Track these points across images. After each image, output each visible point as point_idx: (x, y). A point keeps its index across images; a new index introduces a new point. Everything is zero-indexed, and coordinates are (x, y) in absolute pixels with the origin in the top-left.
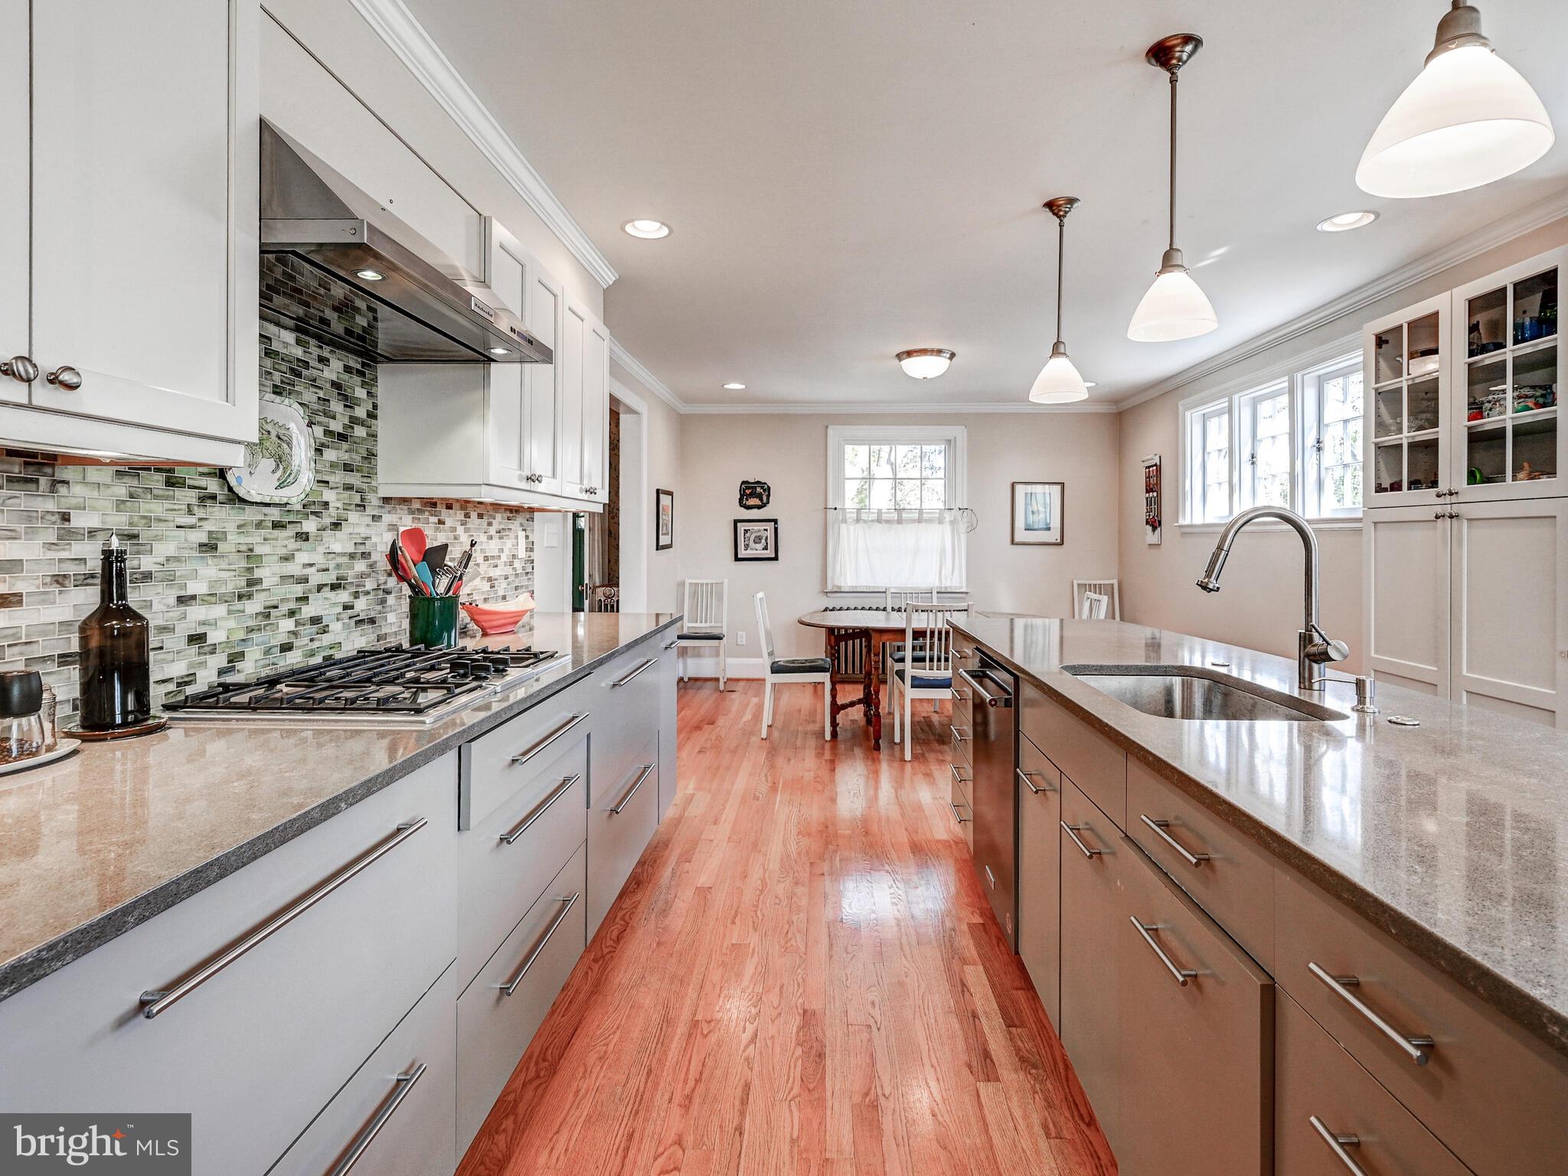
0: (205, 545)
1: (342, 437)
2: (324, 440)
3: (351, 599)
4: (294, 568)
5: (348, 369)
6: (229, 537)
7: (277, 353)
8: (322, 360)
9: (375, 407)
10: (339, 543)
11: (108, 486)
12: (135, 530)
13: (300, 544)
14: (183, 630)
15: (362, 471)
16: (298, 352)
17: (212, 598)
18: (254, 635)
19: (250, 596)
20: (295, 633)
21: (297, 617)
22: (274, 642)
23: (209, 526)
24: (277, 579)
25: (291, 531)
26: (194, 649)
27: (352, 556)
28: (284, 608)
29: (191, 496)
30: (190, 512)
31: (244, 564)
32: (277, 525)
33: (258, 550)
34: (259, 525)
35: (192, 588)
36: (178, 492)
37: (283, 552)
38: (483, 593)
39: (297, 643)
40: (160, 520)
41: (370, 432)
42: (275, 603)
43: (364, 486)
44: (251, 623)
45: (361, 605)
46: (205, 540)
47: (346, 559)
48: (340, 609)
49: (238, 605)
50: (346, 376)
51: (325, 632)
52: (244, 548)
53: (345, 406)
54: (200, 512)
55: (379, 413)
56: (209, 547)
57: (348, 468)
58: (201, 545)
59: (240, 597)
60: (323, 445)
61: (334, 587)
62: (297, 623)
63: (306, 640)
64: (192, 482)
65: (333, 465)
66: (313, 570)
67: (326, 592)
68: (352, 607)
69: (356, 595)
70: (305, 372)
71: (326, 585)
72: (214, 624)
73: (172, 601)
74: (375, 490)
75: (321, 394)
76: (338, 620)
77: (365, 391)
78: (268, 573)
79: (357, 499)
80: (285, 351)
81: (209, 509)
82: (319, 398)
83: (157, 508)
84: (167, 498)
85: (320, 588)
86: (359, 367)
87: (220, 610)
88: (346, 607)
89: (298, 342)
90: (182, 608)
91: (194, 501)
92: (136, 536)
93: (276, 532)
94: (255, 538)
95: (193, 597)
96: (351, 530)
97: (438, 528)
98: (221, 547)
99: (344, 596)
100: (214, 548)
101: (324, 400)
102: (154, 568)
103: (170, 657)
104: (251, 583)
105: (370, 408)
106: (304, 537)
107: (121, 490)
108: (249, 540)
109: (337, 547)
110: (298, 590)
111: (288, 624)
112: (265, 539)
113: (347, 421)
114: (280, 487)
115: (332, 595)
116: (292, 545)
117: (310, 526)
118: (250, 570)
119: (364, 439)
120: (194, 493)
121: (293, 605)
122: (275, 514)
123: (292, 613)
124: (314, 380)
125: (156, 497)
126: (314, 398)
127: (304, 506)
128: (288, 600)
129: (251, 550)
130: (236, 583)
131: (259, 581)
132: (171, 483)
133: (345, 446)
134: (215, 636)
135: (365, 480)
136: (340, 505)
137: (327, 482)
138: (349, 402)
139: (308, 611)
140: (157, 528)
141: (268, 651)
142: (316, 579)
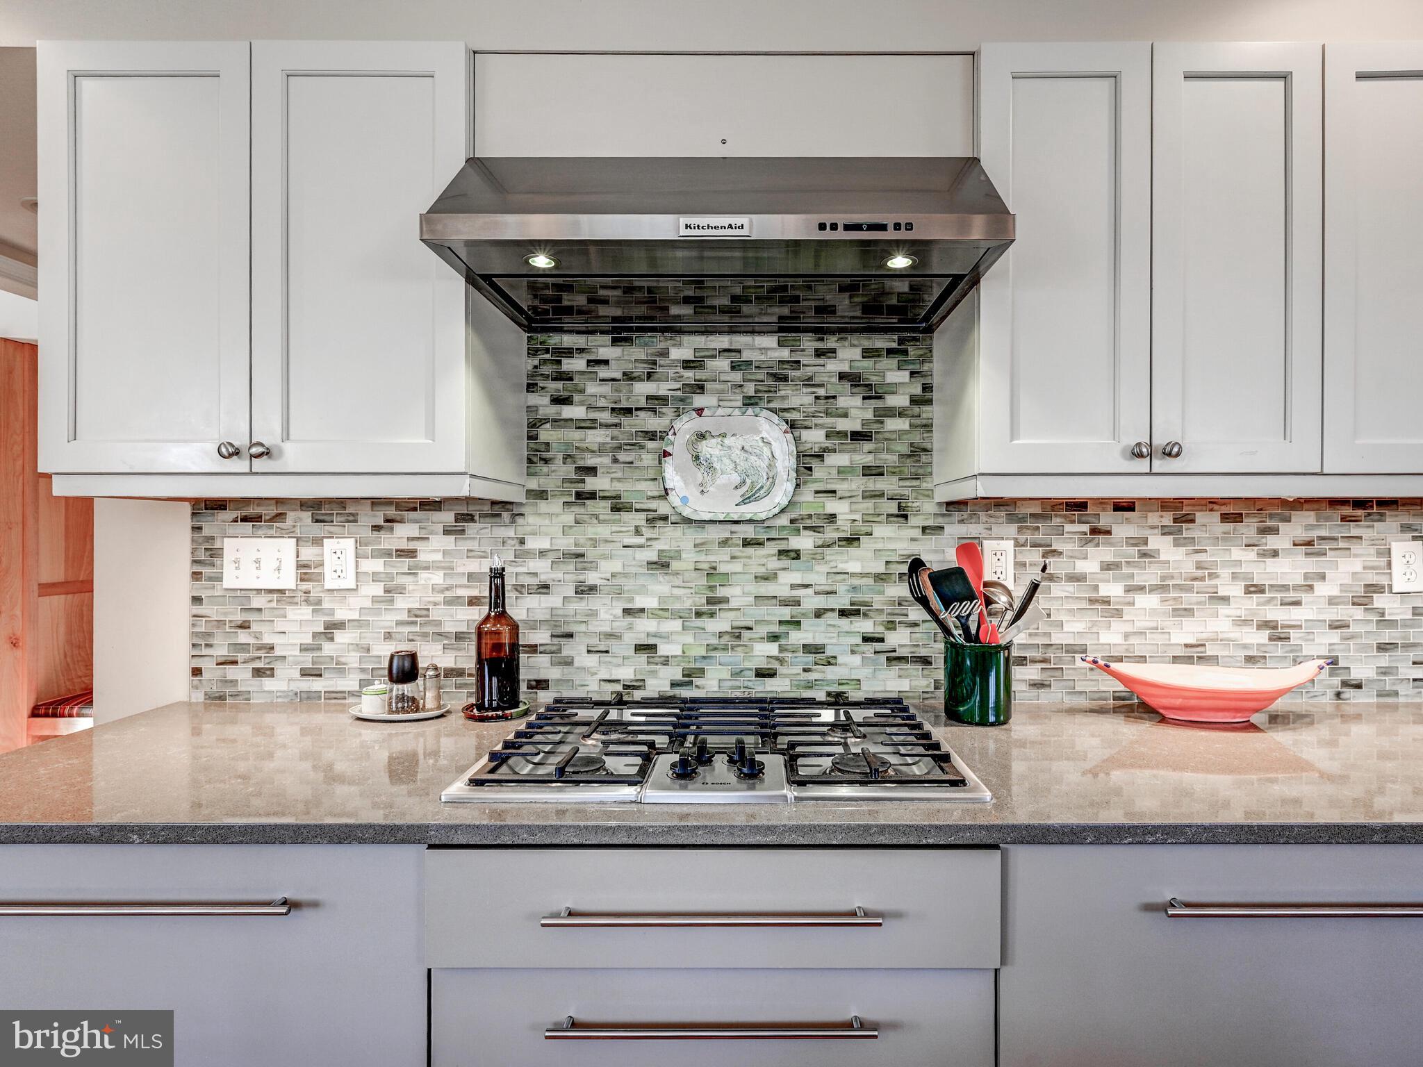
0: (655, 563)
1: (857, 436)
2: (828, 444)
3: (880, 629)
4: (780, 588)
5: (868, 353)
6: (684, 556)
7: (749, 363)
8: (819, 353)
9: (927, 388)
10: (855, 561)
11: (557, 515)
12: (580, 550)
13: (786, 562)
14: (631, 639)
15: (901, 472)
16: (785, 354)
17: (663, 612)
18: (717, 654)
19: (712, 615)
20: (781, 661)
21: (783, 642)
22: (748, 664)
23: (658, 546)
24: (752, 599)
25: (772, 548)
26: (643, 658)
27: (879, 578)
28: (763, 631)
29: (640, 519)
30: (638, 532)
31: (704, 581)
32: (747, 543)
33: (722, 568)
34: (725, 543)
35: (639, 603)
36: (625, 516)
37: (762, 570)
38: (1245, 647)
39: (781, 670)
40: (606, 541)
41: (917, 421)
42: (749, 624)
43: (907, 492)
44: (714, 641)
45: (898, 639)
46: (655, 559)
47: (871, 581)
48: (859, 640)
49: (699, 622)
50: (868, 363)
51: (829, 664)
52: (705, 566)
53: (864, 398)
54: (647, 533)
55: (936, 395)
56: (661, 565)
57: (869, 471)
58: (650, 563)
59: (699, 614)
60: (825, 450)
61: (843, 613)
62: (782, 649)
63: (799, 670)
64: (638, 506)
65: (841, 471)
66: (810, 591)
67: (832, 618)
68: (882, 640)
69: (891, 626)
70: (792, 374)
71: (832, 610)
72: (666, 637)
73: (620, 612)
74: (929, 495)
75: (821, 392)
76: (853, 652)
77: (907, 373)
78: (738, 593)
79: (892, 508)
80: (763, 358)
81: (656, 530)
82: (817, 398)
83: (603, 531)
84: (614, 521)
85: (819, 614)
86: (894, 345)
87: (676, 625)
88: (866, 639)
89: (781, 344)
90: (629, 619)
91: (644, 523)
92: (582, 555)
93: (750, 551)
94: (720, 557)
95: (642, 610)
96: (880, 546)
97: (1088, 542)
98: (675, 565)
99: (866, 626)
100: (666, 565)
101: (827, 398)
102: (598, 582)
103: (614, 660)
104: (710, 601)
105: (917, 390)
106: (797, 555)
107: (568, 518)
108: (711, 558)
109: (854, 567)
110: (786, 613)
111: (773, 648)
112: (733, 558)
113: (869, 415)
114: (746, 500)
115: (844, 623)
116: (774, 564)
117: (805, 542)
118: (712, 588)
119: (906, 432)
120: (643, 515)
121: (776, 629)
122: (749, 531)
123: (774, 637)
124: (810, 379)
125: (604, 521)
126: (811, 399)
127: (792, 521)
128: (769, 622)
129: (715, 569)
130: (691, 600)
131: (725, 600)
132: (616, 509)
133: (867, 446)
134: (664, 649)
135: (907, 483)
136: (858, 517)
137: (834, 492)
138: (872, 393)
139: (796, 637)
140: (603, 549)
141: (737, 674)
142: (811, 602)
